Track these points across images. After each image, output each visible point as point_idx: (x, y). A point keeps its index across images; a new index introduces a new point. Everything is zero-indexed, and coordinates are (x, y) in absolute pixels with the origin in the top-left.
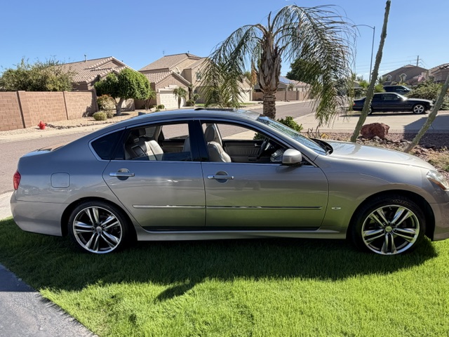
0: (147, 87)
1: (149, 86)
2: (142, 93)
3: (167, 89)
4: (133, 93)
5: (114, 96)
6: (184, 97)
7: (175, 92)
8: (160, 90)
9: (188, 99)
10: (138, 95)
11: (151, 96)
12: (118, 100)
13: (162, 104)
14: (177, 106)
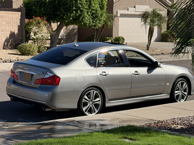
0: (102, 8)
1: (105, 7)
2: (94, 16)
3: (132, 11)
4: (80, 15)
5: (49, 20)
6: (159, 26)
7: (145, 16)
8: (120, 12)
9: (164, 29)
10: (88, 19)
11: (106, 22)
12: (54, 26)
13: (120, 35)
14: (146, 41)
